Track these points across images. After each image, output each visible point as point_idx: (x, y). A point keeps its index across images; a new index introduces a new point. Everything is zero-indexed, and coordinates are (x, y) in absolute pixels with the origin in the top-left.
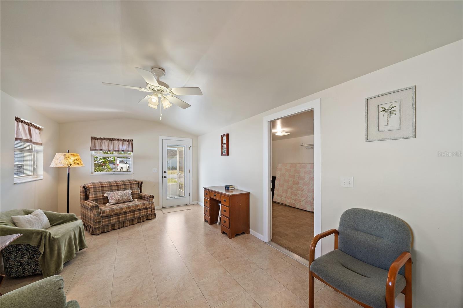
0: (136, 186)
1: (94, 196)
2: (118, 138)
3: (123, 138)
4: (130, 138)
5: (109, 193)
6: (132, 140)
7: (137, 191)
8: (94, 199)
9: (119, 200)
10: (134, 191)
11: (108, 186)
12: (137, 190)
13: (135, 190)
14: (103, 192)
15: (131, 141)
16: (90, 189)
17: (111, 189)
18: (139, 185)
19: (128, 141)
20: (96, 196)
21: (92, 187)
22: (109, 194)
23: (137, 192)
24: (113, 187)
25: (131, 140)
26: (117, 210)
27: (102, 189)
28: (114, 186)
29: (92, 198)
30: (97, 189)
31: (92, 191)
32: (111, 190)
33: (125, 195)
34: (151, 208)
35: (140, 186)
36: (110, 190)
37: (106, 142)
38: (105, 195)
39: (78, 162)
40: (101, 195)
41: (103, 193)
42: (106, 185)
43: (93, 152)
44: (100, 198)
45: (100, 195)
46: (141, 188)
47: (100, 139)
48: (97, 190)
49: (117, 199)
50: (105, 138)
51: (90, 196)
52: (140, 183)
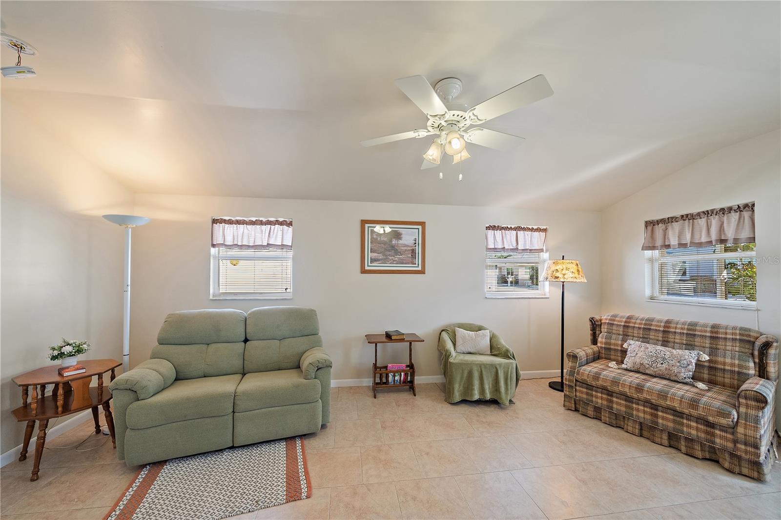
0: (737, 349)
1: (604, 340)
2: (705, 209)
3: (718, 206)
4: (741, 201)
5: (632, 342)
6: (753, 205)
7: (732, 365)
8: (603, 346)
9: (642, 364)
10: (720, 359)
11: (639, 328)
12: (737, 362)
13: (728, 360)
14: (626, 337)
15: (750, 207)
16: (602, 327)
17: (645, 336)
18: (753, 350)
19: (739, 209)
20: (608, 341)
21: (605, 323)
22: (633, 346)
23: (737, 369)
24: (651, 334)
25: (746, 206)
26: (605, 380)
27: (623, 331)
28: (656, 330)
29: (601, 343)
30: (614, 328)
31: (604, 329)
32: (645, 339)
33: (664, 359)
34: (733, 434)
35: (756, 353)
36: (643, 338)
37: (676, 226)
38: (625, 346)
39: (557, 274)
40: (620, 342)
41: (624, 341)
42: (636, 326)
43: (648, 253)
44: (616, 348)
45: (616, 341)
46: (761, 360)
47: (662, 221)
48: (614, 331)
49: (638, 361)
50: (672, 218)
51: (599, 339)
52: (758, 344)
